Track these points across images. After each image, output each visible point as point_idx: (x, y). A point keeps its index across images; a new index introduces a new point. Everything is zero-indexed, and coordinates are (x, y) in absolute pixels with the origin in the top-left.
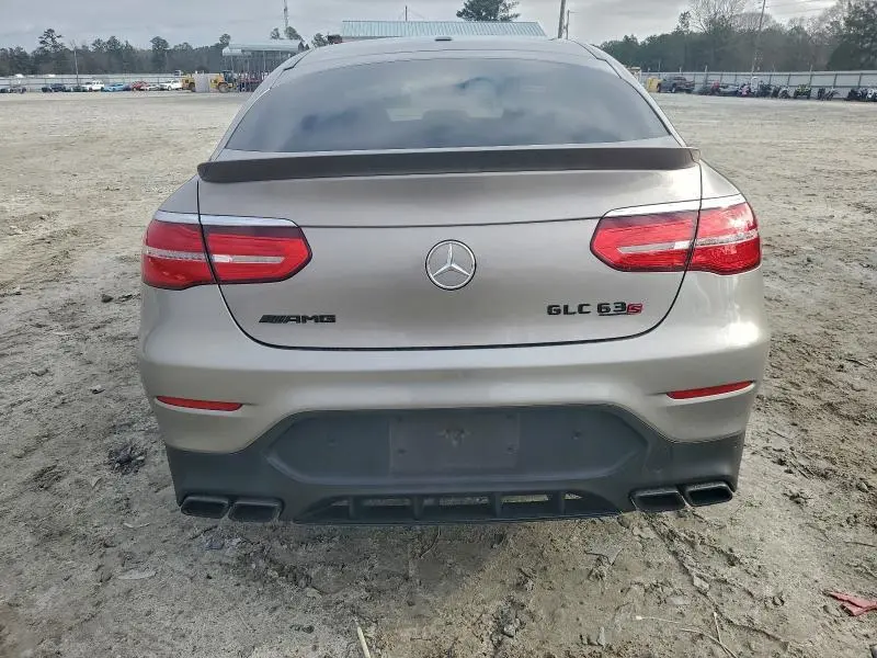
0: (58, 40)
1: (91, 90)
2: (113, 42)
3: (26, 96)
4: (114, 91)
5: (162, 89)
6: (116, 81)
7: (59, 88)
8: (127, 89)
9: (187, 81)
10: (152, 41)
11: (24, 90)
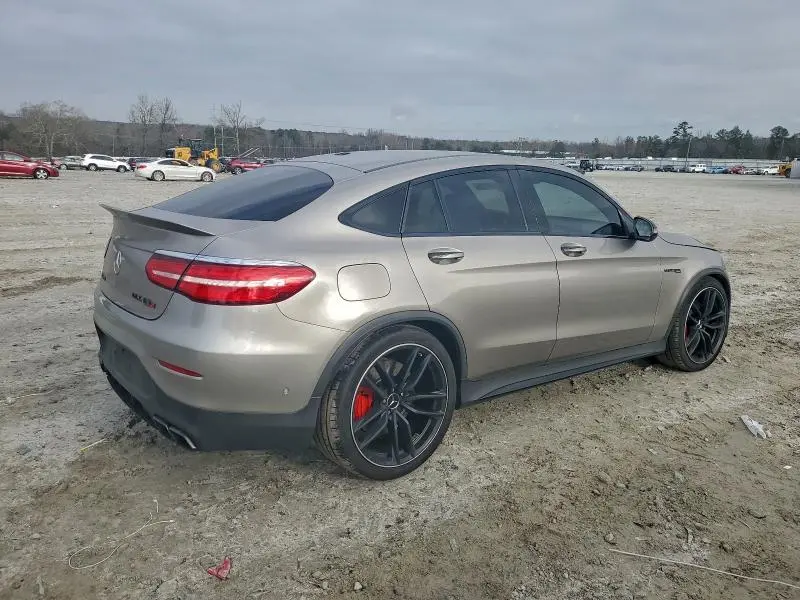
0: (689, 131)
1: (694, 171)
2: (736, 131)
3: (642, 173)
4: (714, 172)
5: (758, 174)
6: (719, 165)
7: (669, 169)
8: (725, 172)
9: (784, 167)
10: (772, 131)
11: (642, 169)
